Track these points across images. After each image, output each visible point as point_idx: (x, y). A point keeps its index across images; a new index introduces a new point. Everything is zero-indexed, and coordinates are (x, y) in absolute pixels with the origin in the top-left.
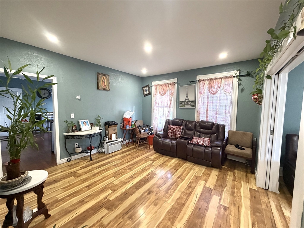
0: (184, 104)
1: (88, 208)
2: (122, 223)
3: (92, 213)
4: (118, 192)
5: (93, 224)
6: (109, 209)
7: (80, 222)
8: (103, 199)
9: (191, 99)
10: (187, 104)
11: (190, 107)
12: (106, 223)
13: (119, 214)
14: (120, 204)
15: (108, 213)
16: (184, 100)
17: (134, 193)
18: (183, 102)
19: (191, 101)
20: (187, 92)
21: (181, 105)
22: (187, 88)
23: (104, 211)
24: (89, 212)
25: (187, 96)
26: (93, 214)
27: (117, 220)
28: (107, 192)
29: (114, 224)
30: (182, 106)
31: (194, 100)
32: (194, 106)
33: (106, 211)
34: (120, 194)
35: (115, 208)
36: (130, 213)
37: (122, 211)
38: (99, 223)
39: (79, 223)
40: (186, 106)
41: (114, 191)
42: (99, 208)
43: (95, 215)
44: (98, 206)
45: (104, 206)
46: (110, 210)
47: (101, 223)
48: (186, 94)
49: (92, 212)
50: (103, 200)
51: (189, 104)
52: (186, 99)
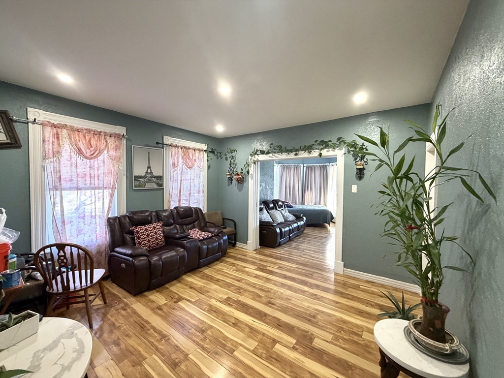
0: (143, 182)
1: (321, 365)
2: (323, 322)
3: (327, 357)
4: (276, 336)
5: (339, 348)
6: (311, 339)
7: (346, 365)
8: (298, 352)
9: (156, 173)
10: (150, 181)
11: (155, 186)
12: (332, 336)
13: (313, 326)
14: (298, 328)
15: (318, 337)
16: (143, 174)
17: (274, 317)
18: (141, 177)
19: (156, 177)
20: (149, 160)
21: (137, 183)
22: (149, 153)
23: (318, 343)
24: (327, 361)
25: (149, 167)
26: (327, 354)
27: (323, 326)
28: (281, 351)
29: (327, 328)
30: (139, 186)
31: (161, 175)
32: (161, 185)
33: (316, 340)
34: (280, 332)
35: (307, 332)
36: (308, 317)
37: (309, 324)
38: (335, 342)
39: (348, 365)
40: (148, 186)
41: (275, 342)
42: (316, 350)
43: (328, 352)
44: (312, 352)
45: (310, 345)
46: (313, 337)
47: (334, 340)
48: (148, 163)
49: (325, 357)
50: (298, 350)
51: (154, 182)
52: (147, 172)
